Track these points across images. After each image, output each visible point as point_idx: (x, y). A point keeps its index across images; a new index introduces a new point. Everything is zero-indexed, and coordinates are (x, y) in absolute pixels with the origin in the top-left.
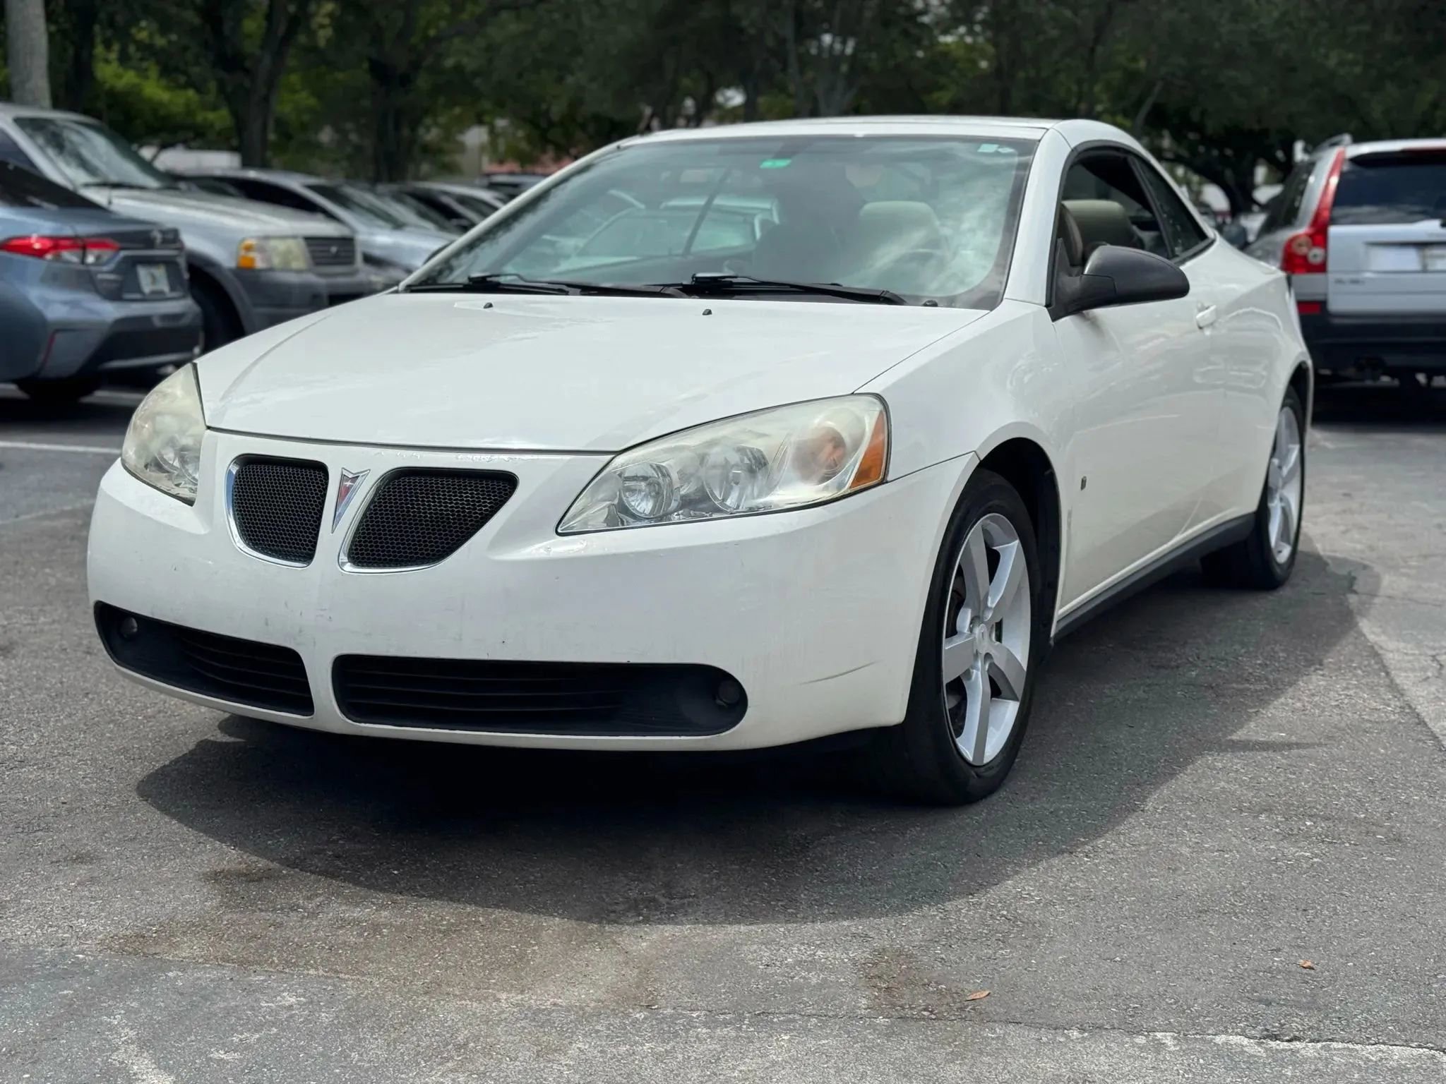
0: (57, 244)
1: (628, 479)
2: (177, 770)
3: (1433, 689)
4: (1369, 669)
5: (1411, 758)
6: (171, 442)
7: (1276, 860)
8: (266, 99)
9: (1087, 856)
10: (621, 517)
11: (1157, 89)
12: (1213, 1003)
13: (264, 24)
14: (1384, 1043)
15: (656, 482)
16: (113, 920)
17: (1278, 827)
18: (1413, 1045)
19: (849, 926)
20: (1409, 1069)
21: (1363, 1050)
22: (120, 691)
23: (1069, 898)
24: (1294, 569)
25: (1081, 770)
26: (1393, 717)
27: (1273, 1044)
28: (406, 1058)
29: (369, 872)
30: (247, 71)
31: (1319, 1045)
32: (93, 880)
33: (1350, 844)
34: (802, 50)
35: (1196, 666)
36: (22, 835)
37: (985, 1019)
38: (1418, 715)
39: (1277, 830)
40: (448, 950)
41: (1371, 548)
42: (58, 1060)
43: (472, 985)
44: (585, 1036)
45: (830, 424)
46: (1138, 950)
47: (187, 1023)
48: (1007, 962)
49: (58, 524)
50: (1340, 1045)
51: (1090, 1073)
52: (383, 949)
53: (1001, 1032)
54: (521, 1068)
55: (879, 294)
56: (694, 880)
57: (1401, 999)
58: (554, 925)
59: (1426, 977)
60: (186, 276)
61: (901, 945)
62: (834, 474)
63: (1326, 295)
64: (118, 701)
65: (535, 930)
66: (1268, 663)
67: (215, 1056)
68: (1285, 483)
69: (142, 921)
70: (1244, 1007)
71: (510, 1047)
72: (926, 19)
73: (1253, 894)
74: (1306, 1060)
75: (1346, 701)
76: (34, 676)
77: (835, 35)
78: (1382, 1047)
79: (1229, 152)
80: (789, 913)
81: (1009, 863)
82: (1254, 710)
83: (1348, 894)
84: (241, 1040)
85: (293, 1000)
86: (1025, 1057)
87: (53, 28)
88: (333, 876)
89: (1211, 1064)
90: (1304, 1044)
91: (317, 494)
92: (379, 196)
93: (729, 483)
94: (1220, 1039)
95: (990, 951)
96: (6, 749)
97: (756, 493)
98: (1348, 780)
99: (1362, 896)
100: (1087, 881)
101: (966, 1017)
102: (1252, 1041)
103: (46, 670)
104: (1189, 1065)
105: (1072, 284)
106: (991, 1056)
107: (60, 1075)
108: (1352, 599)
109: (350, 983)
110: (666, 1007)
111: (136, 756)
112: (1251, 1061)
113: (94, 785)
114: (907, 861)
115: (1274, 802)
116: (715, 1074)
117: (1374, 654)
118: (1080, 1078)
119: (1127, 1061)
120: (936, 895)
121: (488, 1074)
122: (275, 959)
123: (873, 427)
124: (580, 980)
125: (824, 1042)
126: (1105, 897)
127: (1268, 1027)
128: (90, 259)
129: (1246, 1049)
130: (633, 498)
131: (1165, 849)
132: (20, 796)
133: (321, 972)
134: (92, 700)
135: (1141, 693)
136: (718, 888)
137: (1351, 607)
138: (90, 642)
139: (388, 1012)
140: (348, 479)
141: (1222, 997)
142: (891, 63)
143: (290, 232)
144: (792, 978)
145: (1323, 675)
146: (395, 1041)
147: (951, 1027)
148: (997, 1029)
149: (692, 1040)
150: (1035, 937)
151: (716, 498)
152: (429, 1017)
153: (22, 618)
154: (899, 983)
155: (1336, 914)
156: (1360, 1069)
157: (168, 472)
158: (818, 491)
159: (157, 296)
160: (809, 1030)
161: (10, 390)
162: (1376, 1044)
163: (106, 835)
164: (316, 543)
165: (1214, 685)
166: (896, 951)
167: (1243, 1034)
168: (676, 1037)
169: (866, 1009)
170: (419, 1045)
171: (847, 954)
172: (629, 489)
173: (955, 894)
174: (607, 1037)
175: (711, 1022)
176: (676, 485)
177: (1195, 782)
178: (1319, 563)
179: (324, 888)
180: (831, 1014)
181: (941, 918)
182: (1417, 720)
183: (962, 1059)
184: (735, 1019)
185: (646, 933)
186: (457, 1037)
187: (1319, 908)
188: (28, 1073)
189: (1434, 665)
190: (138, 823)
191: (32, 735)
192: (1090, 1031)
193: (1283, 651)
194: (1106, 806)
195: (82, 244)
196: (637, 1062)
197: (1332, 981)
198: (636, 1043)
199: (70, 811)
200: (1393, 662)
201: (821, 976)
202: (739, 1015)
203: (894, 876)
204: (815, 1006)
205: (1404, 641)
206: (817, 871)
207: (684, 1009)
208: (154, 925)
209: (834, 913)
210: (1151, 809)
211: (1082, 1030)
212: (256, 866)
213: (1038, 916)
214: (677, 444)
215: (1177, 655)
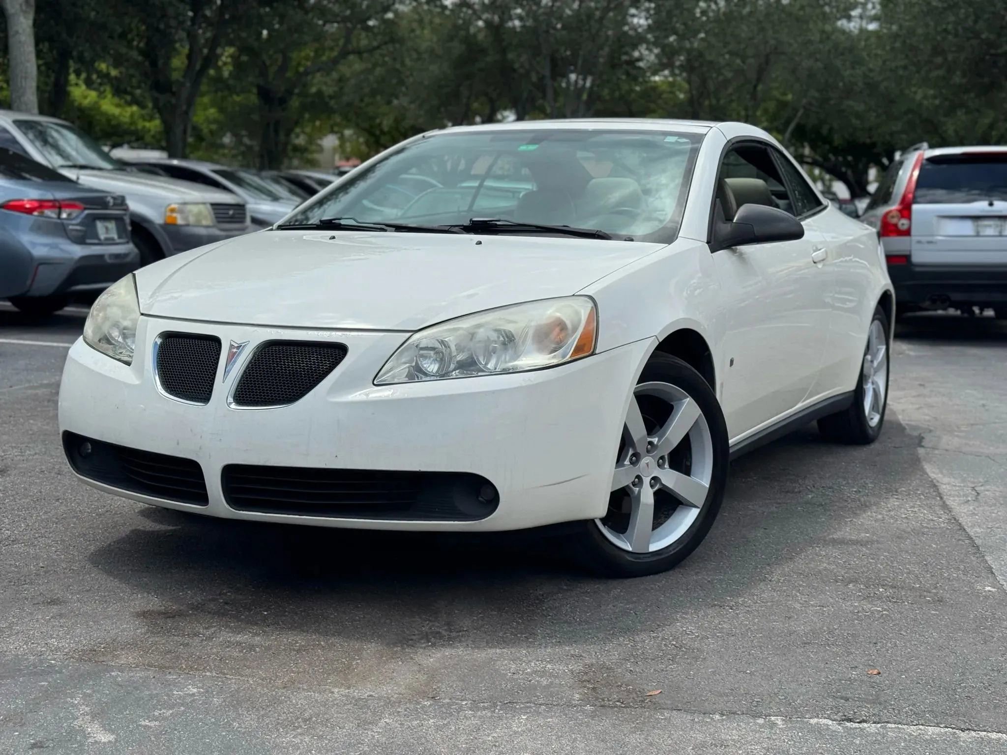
0: (41, 205)
1: (422, 349)
2: (119, 548)
3: (971, 508)
4: (928, 495)
5: (953, 550)
6: (116, 325)
7: (858, 612)
8: (186, 113)
9: (731, 609)
10: (416, 374)
11: (800, 114)
12: (810, 699)
13: (186, 62)
14: (922, 725)
15: (440, 352)
16: (75, 640)
17: (861, 592)
18: (942, 726)
19: (569, 650)
20: (938, 741)
21: (908, 729)
22: (81, 498)
23: (718, 635)
24: (883, 431)
25: (730, 555)
26: (942, 525)
27: (848, 724)
28: (270, 726)
29: (248, 613)
30: (173, 94)
31: (879, 725)
32: (61, 616)
33: (908, 603)
34: (556, 85)
35: (812, 492)
36: (14, 587)
37: (657, 707)
38: (960, 524)
39: (860, 594)
40: (300, 661)
41: (936, 419)
42: (38, 724)
43: (315, 683)
44: (390, 715)
45: (558, 314)
46: (762, 666)
47: (124, 703)
48: (674, 673)
49: (40, 392)
50: (893, 726)
51: (725, 741)
52: (256, 661)
53: (669, 715)
54: (347, 733)
55: (595, 233)
56: (466, 620)
57: (936, 698)
58: (371, 648)
59: (953, 685)
60: (129, 228)
61: (604, 662)
62: (560, 348)
63: (910, 251)
64: (79, 504)
65: (359, 650)
66: (861, 490)
67: (143, 723)
68: (875, 372)
69: (94, 641)
70: (831, 702)
71: (340, 721)
72: (641, 64)
73: (841, 633)
74: (870, 734)
75: (912, 515)
76: (22, 488)
77: (578, 74)
78: (921, 727)
79: (850, 158)
80: (529, 642)
81: (679, 612)
82: (849, 520)
83: (904, 634)
84: (160, 714)
85: (195, 690)
86: (683, 730)
87: (41, 62)
88: (223, 615)
89: (806, 736)
90: (869, 725)
91: (213, 357)
92: (262, 178)
93: (489, 353)
94: (814, 721)
95: (663, 666)
96: (3, 533)
97: (508, 358)
98: (910, 563)
99: (914, 635)
100: (730, 624)
101: (645, 706)
102: (834, 722)
103: (31, 484)
104: (792, 736)
105: (725, 229)
106: (660, 730)
107: (38, 733)
108: (921, 451)
109: (234, 681)
110: (445, 698)
111: (91, 539)
112: (834, 735)
113: (63, 556)
114: (610, 611)
115: (859, 577)
116: (476, 738)
117: (934, 486)
118: (718, 743)
119: (750, 733)
120: (628, 631)
121: (324, 737)
122: (183, 665)
123: (587, 317)
124: (388, 681)
125: (549, 720)
126: (742, 634)
127: (846, 714)
128: (64, 216)
129: (831, 727)
130: (424, 362)
131: (784, 605)
132: (13, 562)
133: (214, 674)
134: (61, 503)
135: (774, 509)
136: (482, 626)
137: (919, 456)
138: (60, 467)
139: (259, 698)
140: (235, 347)
141: (816, 695)
142: (617, 94)
143: (201, 200)
144: (530, 681)
145: (897, 499)
146: (263, 716)
147: (635, 712)
148: (665, 714)
149: (462, 718)
150: (693, 658)
151: (481, 363)
152: (286, 702)
153: (14, 451)
154: (602, 684)
155: (896, 646)
156: (905, 740)
157: (113, 344)
158: (549, 359)
159: (110, 242)
160: (540, 713)
161: (7, 305)
162: (917, 725)
163: (71, 587)
164: (212, 390)
165: (823, 503)
166: (601, 665)
167: (829, 718)
168: (451, 716)
169: (578, 701)
170: (278, 719)
171: (568, 667)
172: (422, 356)
173: (641, 631)
174: (405, 715)
175: (475, 707)
176: (454, 354)
177: (807, 564)
178: (899, 428)
179: (217, 622)
180: (555, 703)
181: (631, 646)
182: (959, 527)
183: (641, 731)
184: (490, 706)
185: (433, 652)
186: (304, 714)
187: (884, 642)
188: (17, 732)
189: (973, 493)
190: (92, 580)
191: (21, 525)
192: (727, 715)
193: (871, 483)
194: (745, 577)
195: (59, 205)
196: (424, 731)
197: (891, 686)
198: (424, 719)
199: (46, 572)
200: (945, 491)
201: (550, 680)
202: (494, 703)
203: (600, 620)
204: (545, 699)
205: (954, 478)
206: (549, 616)
207: (458, 699)
208: (102, 644)
209: (559, 642)
210: (776, 580)
211: (722, 714)
212: (172, 609)
213: (697, 645)
214: (456, 326)
215: (800, 484)
